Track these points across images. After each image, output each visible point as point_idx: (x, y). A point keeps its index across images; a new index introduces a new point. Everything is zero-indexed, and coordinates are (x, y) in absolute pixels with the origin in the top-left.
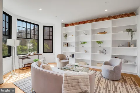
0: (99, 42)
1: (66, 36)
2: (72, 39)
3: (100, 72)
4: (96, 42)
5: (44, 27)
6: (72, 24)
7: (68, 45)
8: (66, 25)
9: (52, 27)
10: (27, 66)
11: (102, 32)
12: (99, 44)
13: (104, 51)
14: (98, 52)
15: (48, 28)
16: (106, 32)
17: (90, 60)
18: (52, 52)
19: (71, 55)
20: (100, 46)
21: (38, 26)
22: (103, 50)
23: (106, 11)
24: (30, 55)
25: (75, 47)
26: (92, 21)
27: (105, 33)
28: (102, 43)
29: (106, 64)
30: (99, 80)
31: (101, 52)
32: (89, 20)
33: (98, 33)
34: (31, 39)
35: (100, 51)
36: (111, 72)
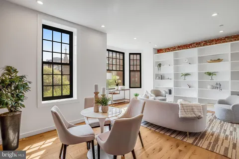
0: (210, 74)
1: (160, 65)
2: (169, 70)
3: (213, 114)
4: (205, 73)
5: (130, 54)
6: (168, 50)
7: (162, 77)
8: (159, 51)
9: (140, 54)
10: (115, 102)
11: (214, 60)
12: (210, 77)
13: (218, 86)
14: (209, 87)
15: (135, 56)
16: (222, 60)
17: (196, 98)
18: (141, 87)
19: (167, 91)
20: (212, 79)
21: (123, 54)
22: (217, 84)
23: (222, 32)
24: (118, 90)
25: (173, 80)
26: (198, 44)
27: (219, 60)
28: (215, 75)
29: (221, 102)
30: (211, 121)
31: (213, 88)
32: (194, 43)
33: (209, 61)
34: (116, 70)
35: (212, 86)
36: (228, 112)
